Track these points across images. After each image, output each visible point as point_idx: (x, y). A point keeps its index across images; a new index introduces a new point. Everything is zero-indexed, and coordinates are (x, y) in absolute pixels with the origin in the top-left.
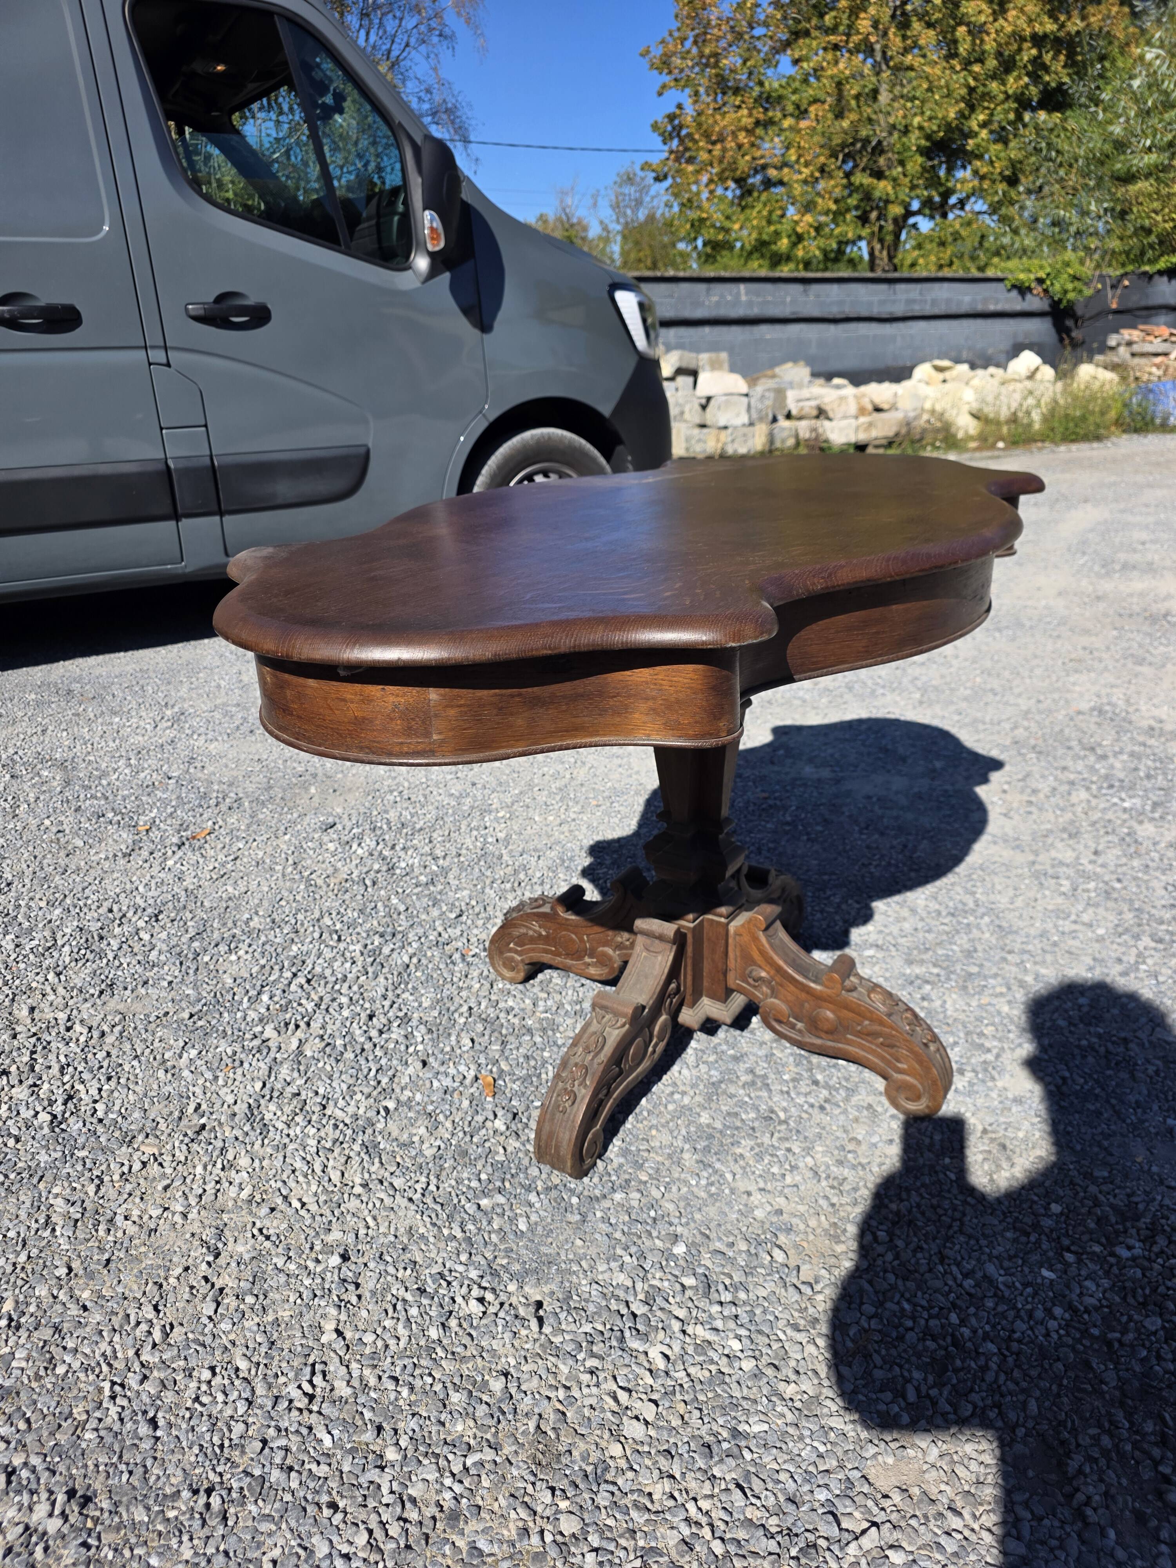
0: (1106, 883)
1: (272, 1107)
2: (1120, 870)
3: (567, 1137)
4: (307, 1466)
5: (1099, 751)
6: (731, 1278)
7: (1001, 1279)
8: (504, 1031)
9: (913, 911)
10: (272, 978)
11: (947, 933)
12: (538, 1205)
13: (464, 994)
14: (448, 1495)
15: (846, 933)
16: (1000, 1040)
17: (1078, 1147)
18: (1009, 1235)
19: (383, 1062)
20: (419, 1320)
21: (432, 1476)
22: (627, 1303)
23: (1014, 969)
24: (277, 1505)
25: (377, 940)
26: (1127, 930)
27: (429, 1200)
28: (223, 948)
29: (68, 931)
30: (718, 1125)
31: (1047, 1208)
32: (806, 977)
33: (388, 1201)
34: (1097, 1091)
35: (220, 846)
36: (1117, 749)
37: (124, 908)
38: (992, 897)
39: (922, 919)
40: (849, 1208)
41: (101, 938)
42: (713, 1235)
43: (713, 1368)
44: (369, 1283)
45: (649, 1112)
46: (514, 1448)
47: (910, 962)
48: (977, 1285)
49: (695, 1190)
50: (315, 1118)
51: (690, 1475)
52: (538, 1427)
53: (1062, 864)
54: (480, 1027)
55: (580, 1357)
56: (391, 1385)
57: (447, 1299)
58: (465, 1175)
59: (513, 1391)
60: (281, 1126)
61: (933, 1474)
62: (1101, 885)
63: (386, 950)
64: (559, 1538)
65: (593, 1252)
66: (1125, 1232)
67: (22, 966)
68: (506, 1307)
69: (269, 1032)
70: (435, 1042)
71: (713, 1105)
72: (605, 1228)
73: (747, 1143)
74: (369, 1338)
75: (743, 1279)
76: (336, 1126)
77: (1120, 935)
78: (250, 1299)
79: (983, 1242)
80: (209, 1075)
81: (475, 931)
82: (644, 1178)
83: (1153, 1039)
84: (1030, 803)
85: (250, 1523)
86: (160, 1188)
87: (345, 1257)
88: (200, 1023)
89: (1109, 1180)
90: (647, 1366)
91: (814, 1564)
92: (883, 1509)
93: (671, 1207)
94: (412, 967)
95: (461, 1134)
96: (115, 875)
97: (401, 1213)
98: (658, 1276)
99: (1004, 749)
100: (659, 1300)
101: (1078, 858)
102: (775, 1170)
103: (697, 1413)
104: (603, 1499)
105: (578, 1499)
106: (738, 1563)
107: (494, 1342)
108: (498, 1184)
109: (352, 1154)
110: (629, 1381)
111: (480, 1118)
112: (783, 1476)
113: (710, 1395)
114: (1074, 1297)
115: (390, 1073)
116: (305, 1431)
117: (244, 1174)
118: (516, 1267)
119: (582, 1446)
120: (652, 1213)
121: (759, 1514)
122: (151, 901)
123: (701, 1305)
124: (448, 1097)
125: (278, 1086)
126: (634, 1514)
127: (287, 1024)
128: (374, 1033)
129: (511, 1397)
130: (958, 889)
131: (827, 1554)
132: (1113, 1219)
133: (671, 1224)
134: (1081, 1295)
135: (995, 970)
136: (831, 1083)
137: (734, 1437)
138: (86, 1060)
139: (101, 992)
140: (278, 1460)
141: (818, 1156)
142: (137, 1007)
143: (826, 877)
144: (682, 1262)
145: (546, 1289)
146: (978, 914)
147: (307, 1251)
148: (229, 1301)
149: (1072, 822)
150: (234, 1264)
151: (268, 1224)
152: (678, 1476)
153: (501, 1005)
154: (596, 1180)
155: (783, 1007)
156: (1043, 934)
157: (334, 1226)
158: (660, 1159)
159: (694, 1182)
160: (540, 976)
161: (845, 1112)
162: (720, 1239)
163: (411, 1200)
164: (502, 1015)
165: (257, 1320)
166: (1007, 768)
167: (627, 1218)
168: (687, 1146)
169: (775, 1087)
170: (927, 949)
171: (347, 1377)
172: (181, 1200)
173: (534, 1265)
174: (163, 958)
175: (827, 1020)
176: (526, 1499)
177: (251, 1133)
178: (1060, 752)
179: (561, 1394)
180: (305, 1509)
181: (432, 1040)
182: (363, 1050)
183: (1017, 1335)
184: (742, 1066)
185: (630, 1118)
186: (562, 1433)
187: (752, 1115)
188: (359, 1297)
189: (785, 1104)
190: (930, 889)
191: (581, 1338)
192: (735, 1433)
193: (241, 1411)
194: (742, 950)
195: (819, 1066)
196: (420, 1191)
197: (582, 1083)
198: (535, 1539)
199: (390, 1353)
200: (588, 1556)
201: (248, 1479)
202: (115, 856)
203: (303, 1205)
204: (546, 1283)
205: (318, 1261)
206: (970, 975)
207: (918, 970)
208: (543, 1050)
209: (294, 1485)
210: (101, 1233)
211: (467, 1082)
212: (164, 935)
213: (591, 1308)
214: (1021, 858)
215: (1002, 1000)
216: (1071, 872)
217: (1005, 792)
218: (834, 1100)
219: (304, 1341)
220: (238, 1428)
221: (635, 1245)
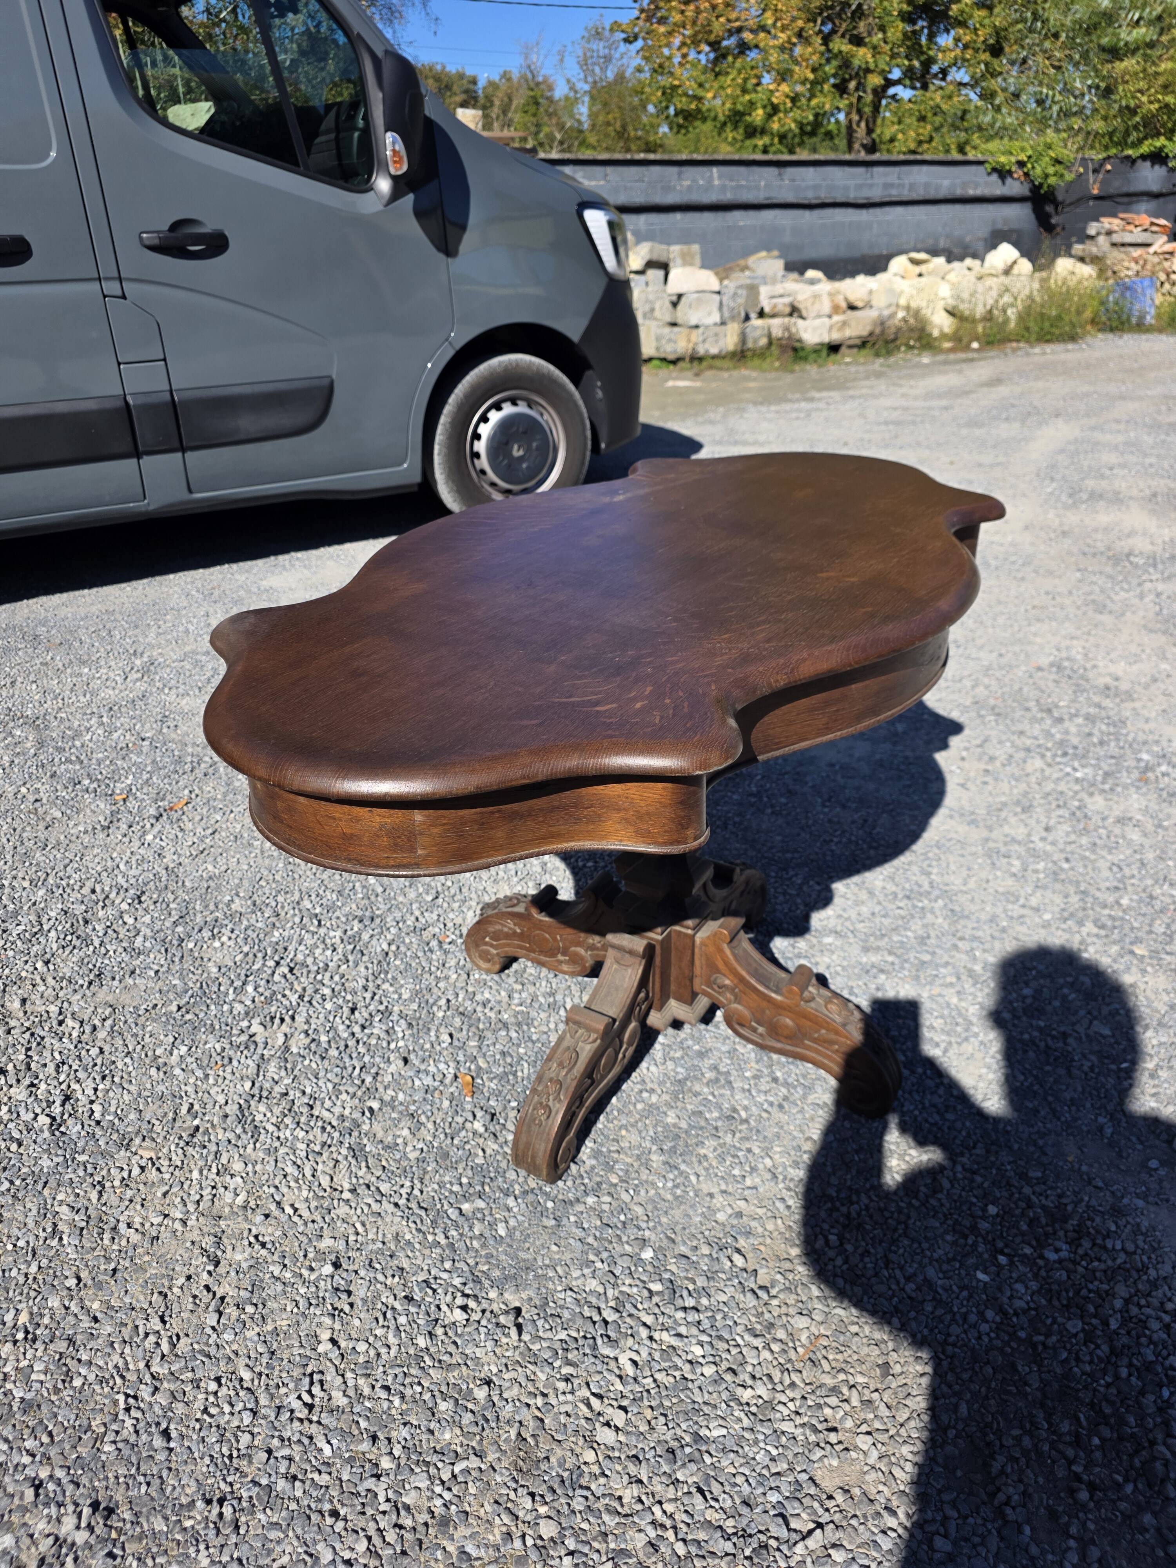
0: (1055, 863)
1: (262, 1108)
2: (1069, 849)
3: (543, 1148)
4: (310, 1476)
5: (1056, 714)
6: (694, 1283)
7: (940, 1282)
8: (481, 1026)
9: (871, 893)
10: (256, 967)
11: (903, 918)
12: (515, 1210)
13: (442, 985)
14: (438, 1502)
15: (807, 918)
16: (948, 1034)
17: (1016, 1147)
18: (949, 1238)
19: (367, 1059)
20: (408, 1328)
21: (424, 1484)
22: (599, 1310)
23: (964, 957)
24: (284, 1513)
25: (356, 926)
26: (1072, 915)
27: (413, 1205)
28: (206, 934)
29: (53, 914)
30: (684, 1125)
31: (984, 1210)
32: (768, 987)
33: (375, 1207)
34: (1036, 1087)
35: (198, 818)
36: (1073, 711)
37: (107, 889)
38: (946, 878)
39: (879, 903)
41: (86, 922)
42: (678, 1239)
43: (677, 1374)
44: (360, 1291)
45: (619, 1111)
46: (497, 1455)
47: (866, 950)
48: (919, 1289)
49: (662, 1192)
50: (303, 1119)
51: (656, 1479)
52: (519, 1434)
53: (1014, 840)
54: (457, 1021)
55: (557, 1364)
56: (383, 1395)
57: (433, 1308)
58: (447, 1179)
59: (496, 1399)
60: (271, 1128)
61: (872, 1476)
62: (1050, 865)
63: (365, 937)
64: (539, 1542)
65: (567, 1256)
66: (1055, 1233)
67: (11, 953)
68: (488, 1314)
69: (256, 1028)
70: (416, 1037)
71: (679, 1104)
72: (579, 1233)
73: (711, 1143)
74: (362, 1347)
75: (705, 1284)
76: (324, 1129)
77: (1065, 920)
78: (250, 1309)
79: (925, 1245)
80: (199, 1073)
81: (451, 915)
82: (615, 1180)
83: (1091, 1032)
84: (987, 771)
85: (260, 1531)
86: (159, 1194)
87: (337, 1265)
88: (188, 1017)
89: (1043, 1181)
90: (617, 1372)
91: (765, 1564)
92: (827, 1510)
93: (639, 1210)
94: (391, 954)
95: (442, 1136)
96: (96, 851)
97: (388, 1219)
98: (627, 1282)
99: (965, 709)
100: (628, 1306)
101: (1029, 835)
102: (736, 1172)
103: (662, 1420)
104: (578, 1504)
105: (556, 1504)
106: (698, 1563)
107: (477, 1350)
108: (478, 1188)
109: (340, 1158)
110: (601, 1387)
111: (459, 1120)
112: (740, 1480)
113: (674, 1400)
114: (1005, 1300)
115: (373, 1071)
116: (306, 1441)
117: (238, 1179)
118: (496, 1273)
119: (559, 1452)
120: (622, 1218)
121: (717, 1516)
122: (133, 881)
123: (667, 1311)
124: (429, 1096)
125: (267, 1085)
126: (606, 1517)
127: (272, 1019)
128: (357, 1029)
129: (494, 1405)
130: (915, 869)
131: (777, 1554)
132: (1043, 1221)
133: (639, 1228)
134: (1011, 1298)
135: (946, 958)
136: (790, 1080)
137: (696, 1442)
138: (79, 1057)
139: (90, 983)
140: (283, 1470)
141: (777, 1157)
142: (125, 998)
143: (789, 855)
144: (649, 1268)
145: (524, 1296)
146: (933, 897)
147: (301, 1259)
148: (231, 1311)
149: (1026, 794)
150: (233, 1274)
151: (263, 1231)
152: (645, 1480)
153: (478, 997)
154: (569, 1183)
155: (746, 1013)
156: (993, 919)
157: (326, 1233)
158: (629, 1160)
159: (660, 1185)
160: (515, 966)
161: (802, 1111)
162: (685, 1243)
163: (396, 1205)
164: (479, 1009)
165: (257, 1329)
166: (966, 732)
167: (598, 1223)
168: (654, 1148)
169: (738, 1085)
170: (883, 936)
171: (343, 1387)
172: (180, 1206)
173: (513, 1271)
174: (148, 944)
175: (787, 1026)
176: (509, 1505)
177: (243, 1136)
178: (1019, 714)
179: (540, 1401)
180: (309, 1518)
181: (413, 1035)
182: (347, 1046)
183: (952, 1339)
184: (708, 1062)
185: (602, 1118)
186: (541, 1439)
187: (716, 1114)
188: (351, 1305)
189: (746, 1102)
190: (887, 869)
191: (557, 1346)
192: (698, 1438)
193: (246, 1422)
194: (708, 959)
195: (779, 1062)
196: (405, 1196)
197: (557, 1098)
198: (518, 1543)
199: (381, 1362)
200: (565, 1559)
201: (257, 1489)
202: (94, 829)
203: (296, 1210)
204: (524, 1290)
205: (312, 1269)
206: (923, 963)
207: (874, 958)
208: (519, 1046)
209: (299, 1493)
210: (106, 1242)
211: (447, 1081)
212: (147, 919)
213: (566, 1315)
214: (975, 834)
215: (953, 991)
216: (1021, 850)
217: (963, 759)
218: (792, 1099)
219: (302, 1351)
220: (245, 1439)
221: (606, 1250)
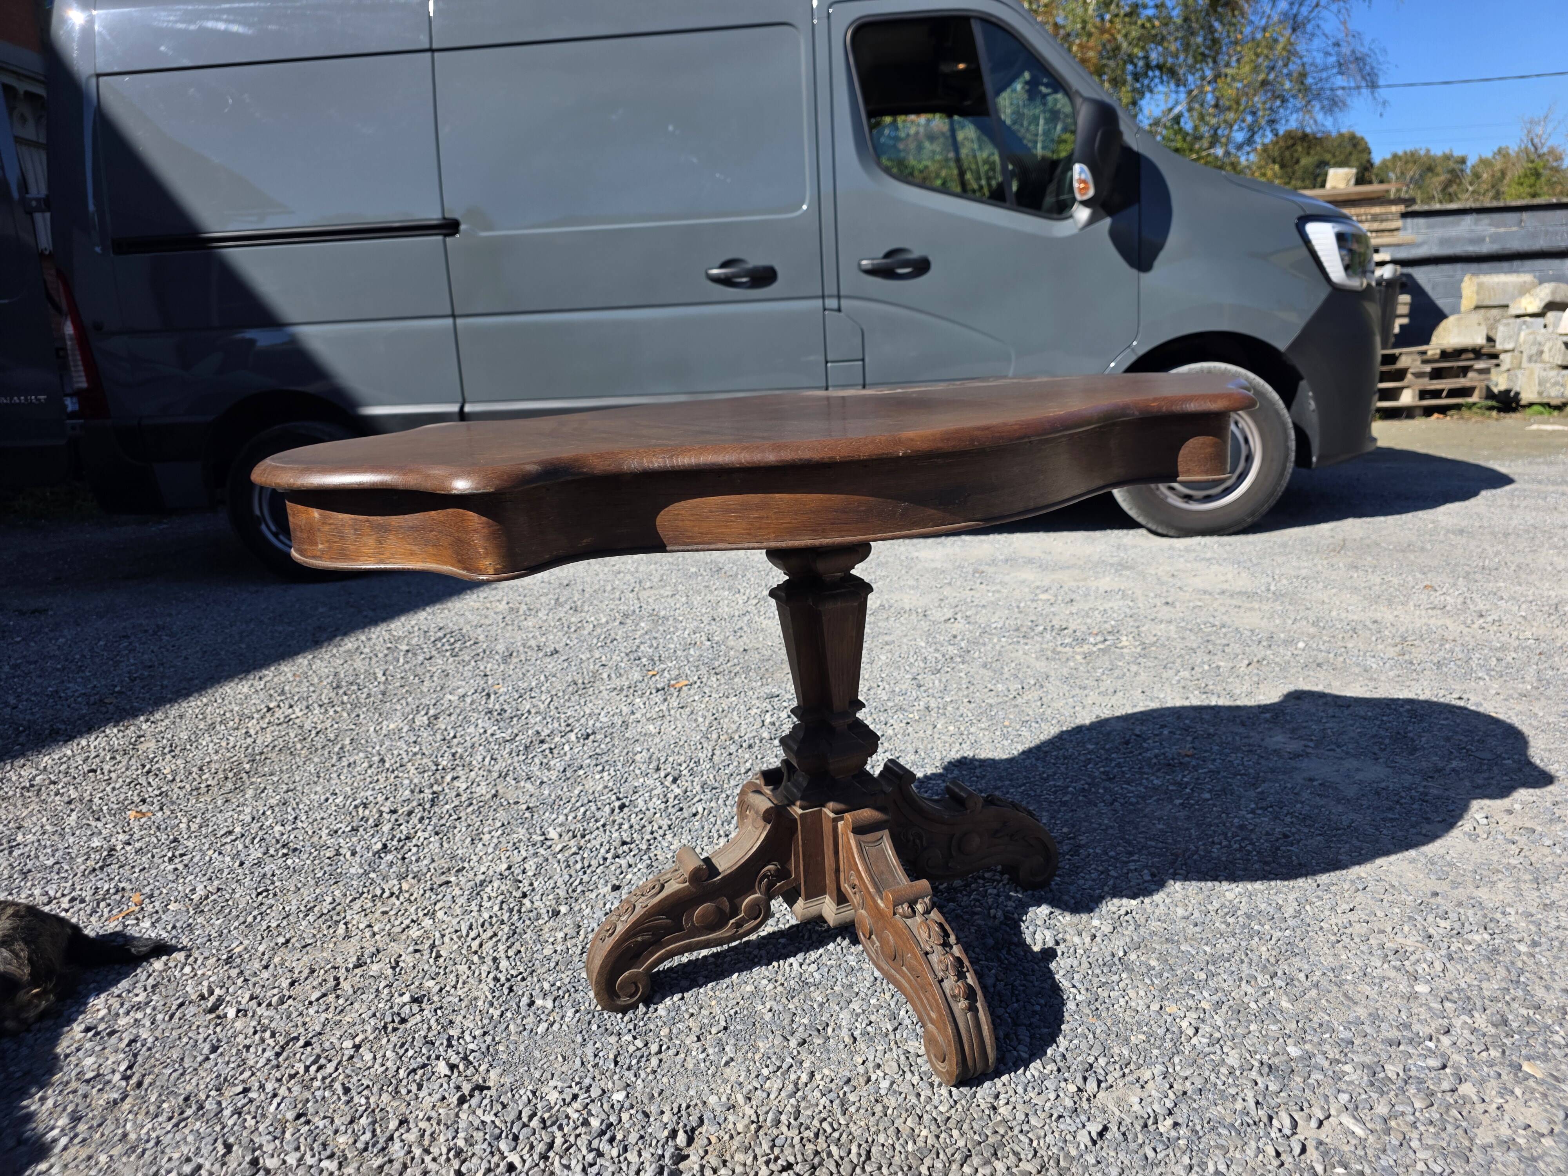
12: (567, 1019)
22: (534, 1114)
27: (507, 985)
33: (484, 975)
40: (784, 1129)
41: (542, 742)
42: (658, 1099)
44: (411, 1023)
45: (730, 986)
49: (689, 1059)
55: (461, 1135)
59: (396, 1135)
68: (461, 1078)
74: (368, 1057)
78: (341, 1002)
80: (488, 852)
87: (415, 1000)
93: (654, 1064)
98: (578, 1108)
108: (559, 992)
117: (429, 922)
118: (503, 1056)
120: (634, 1062)
123: (579, 1143)
129: (391, 1138)
130: (1294, 894)
140: (240, 1104)
141: (818, 1076)
144: (606, 1106)
145: (502, 1080)
154: (626, 1019)
155: (868, 922)
157: (437, 977)
158: (692, 1024)
159: (694, 1053)
163: (497, 979)
169: (855, 1005)
173: (517, 1061)
175: (891, 945)
180: (216, 1141)
185: (710, 985)
187: (806, 1021)
189: (844, 1023)
191: (477, 1123)
193: (258, 1066)
199: (367, 1073)
202: (615, 688)
203: (438, 956)
209: (230, 1123)
210: (325, 927)
214: (1426, 885)
218: (891, 1037)
219: (335, 1041)
220: (247, 1074)
221: (594, 1078)
